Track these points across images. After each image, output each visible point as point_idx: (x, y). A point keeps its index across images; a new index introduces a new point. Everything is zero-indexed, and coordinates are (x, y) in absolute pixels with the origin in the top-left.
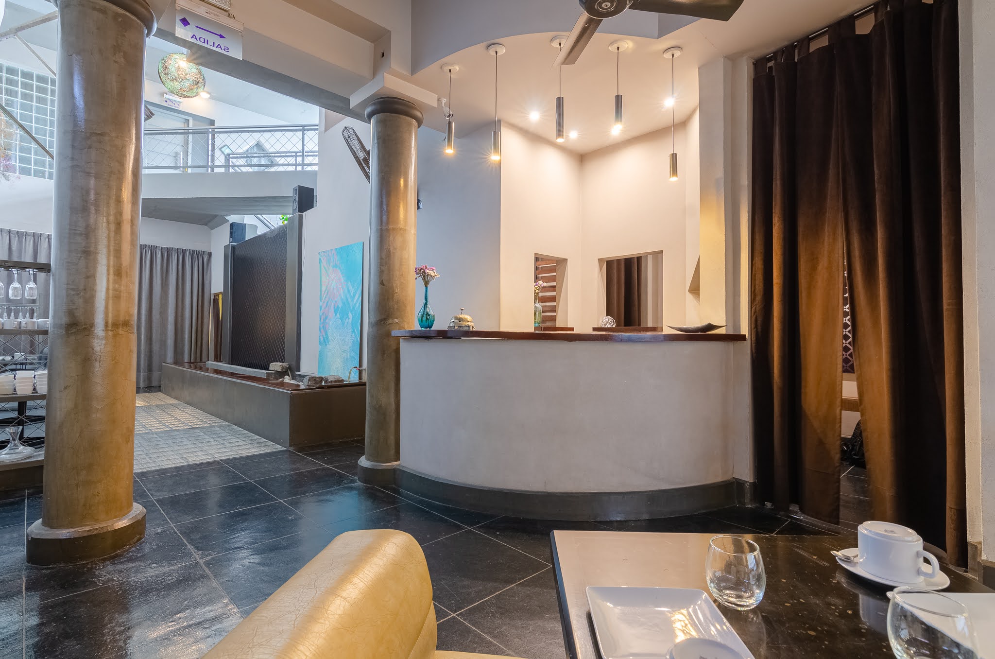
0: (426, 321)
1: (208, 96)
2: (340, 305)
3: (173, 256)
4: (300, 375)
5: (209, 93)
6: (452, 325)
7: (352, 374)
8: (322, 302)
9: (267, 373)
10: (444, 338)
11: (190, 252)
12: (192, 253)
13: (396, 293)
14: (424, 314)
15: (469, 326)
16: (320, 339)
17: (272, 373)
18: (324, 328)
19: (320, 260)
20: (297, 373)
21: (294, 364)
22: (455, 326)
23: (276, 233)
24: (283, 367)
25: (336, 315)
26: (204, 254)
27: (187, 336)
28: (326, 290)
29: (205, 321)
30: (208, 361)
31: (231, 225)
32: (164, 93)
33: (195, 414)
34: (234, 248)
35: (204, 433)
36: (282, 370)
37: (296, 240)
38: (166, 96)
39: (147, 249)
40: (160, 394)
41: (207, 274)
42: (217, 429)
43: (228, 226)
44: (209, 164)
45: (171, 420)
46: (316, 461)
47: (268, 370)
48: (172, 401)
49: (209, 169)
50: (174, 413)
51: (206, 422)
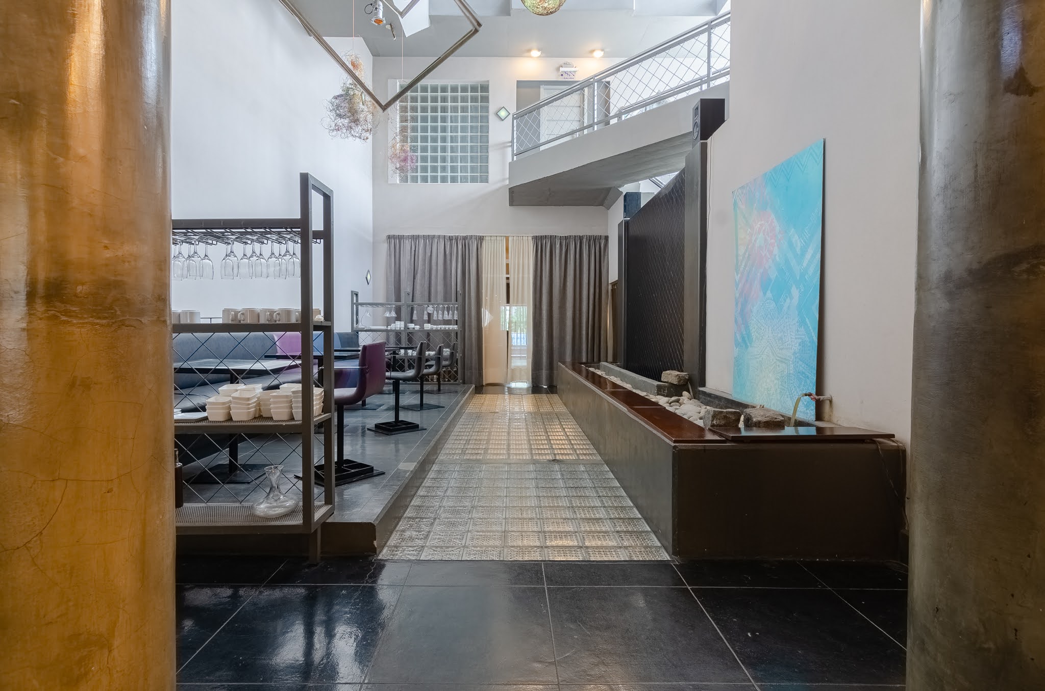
1: (602, 53)
2: (773, 274)
3: (571, 244)
4: (704, 393)
5: (602, 50)
7: (801, 407)
8: (739, 275)
9: (658, 386)
11: (586, 239)
12: (589, 238)
16: (735, 338)
17: (665, 387)
18: (743, 318)
19: (735, 204)
20: (701, 389)
21: (696, 373)
23: (672, 186)
24: (679, 378)
25: (765, 294)
26: (600, 238)
27: (584, 332)
28: (745, 253)
30: (601, 361)
31: (625, 196)
32: (560, 67)
33: (571, 434)
34: (627, 224)
35: (562, 475)
36: (679, 382)
37: (697, 185)
38: (562, 69)
39: (547, 241)
40: (555, 397)
41: (604, 261)
42: (582, 468)
43: (621, 199)
44: (596, 121)
45: (541, 440)
46: (725, 641)
47: (660, 381)
48: (561, 408)
49: (596, 126)
50: (551, 428)
51: (576, 451)
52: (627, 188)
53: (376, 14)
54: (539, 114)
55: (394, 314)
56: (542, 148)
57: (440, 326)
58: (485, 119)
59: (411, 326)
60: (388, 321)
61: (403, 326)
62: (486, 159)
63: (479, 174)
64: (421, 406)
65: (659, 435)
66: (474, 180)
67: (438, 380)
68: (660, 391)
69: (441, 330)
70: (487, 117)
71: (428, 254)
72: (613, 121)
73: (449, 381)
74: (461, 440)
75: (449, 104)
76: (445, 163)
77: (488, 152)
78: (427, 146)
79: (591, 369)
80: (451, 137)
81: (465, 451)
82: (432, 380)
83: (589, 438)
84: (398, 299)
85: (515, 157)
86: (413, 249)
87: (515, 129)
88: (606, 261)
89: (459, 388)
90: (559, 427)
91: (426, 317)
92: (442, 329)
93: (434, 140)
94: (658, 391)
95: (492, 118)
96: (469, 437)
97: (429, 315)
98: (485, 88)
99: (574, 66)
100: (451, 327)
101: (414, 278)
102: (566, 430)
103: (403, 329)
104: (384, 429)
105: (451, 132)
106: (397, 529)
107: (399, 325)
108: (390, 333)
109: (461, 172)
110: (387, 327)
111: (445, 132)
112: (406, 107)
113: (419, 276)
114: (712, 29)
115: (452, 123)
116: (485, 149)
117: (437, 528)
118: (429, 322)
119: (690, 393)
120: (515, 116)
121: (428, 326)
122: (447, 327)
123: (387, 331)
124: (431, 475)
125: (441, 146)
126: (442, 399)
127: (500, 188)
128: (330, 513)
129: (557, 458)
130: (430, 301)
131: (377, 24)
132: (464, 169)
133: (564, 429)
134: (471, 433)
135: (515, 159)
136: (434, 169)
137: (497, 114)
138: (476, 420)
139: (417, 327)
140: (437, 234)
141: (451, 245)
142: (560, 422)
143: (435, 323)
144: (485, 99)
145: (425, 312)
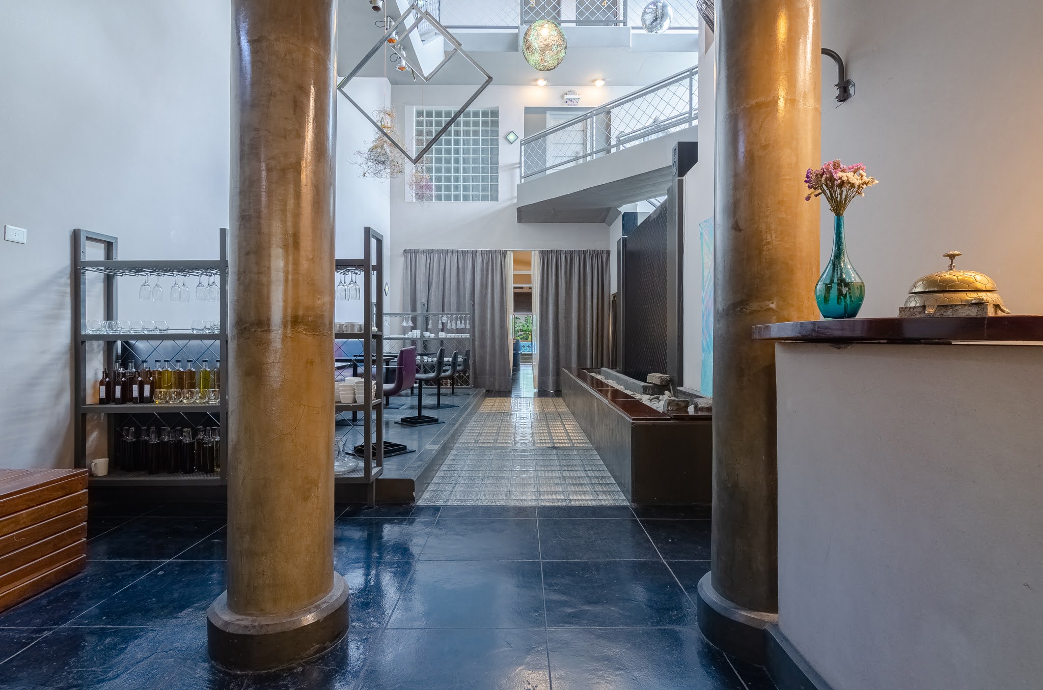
0: (839, 299)
1: (603, 83)
3: (575, 258)
4: (681, 391)
5: (603, 80)
6: (913, 304)
8: (705, 294)
9: (644, 386)
10: (893, 341)
11: (590, 253)
12: (592, 253)
13: (768, 243)
14: (832, 281)
15: (980, 304)
16: (703, 344)
17: (650, 387)
18: (706, 328)
19: (702, 233)
20: (679, 388)
21: (676, 379)
22: (924, 307)
23: (659, 212)
24: (662, 379)
26: (603, 253)
27: (588, 340)
28: (708, 275)
29: (606, 324)
30: (602, 366)
31: (623, 216)
32: (564, 95)
33: (569, 428)
34: (625, 241)
35: (558, 457)
36: (661, 383)
37: (675, 215)
38: (566, 97)
39: (553, 255)
40: (560, 400)
41: (606, 275)
42: (575, 452)
43: (620, 218)
44: (594, 150)
45: (543, 433)
46: (653, 543)
47: (646, 382)
48: (563, 409)
49: (594, 155)
50: (553, 425)
51: (572, 441)
52: (625, 208)
53: (400, 62)
54: (545, 141)
55: (410, 324)
56: (548, 172)
57: (453, 335)
58: (495, 142)
59: (427, 334)
60: (404, 330)
61: (419, 334)
62: (495, 179)
63: (489, 193)
64: (438, 406)
65: (625, 416)
66: (485, 198)
67: (452, 385)
68: (646, 391)
69: (454, 338)
70: (497, 140)
71: (442, 267)
72: (614, 150)
73: (461, 385)
74: (474, 433)
75: (462, 128)
76: (458, 182)
77: (497, 173)
78: (441, 167)
79: (593, 374)
80: (464, 159)
81: (478, 441)
82: (446, 384)
83: (585, 431)
84: (414, 309)
85: (523, 180)
86: (428, 263)
87: (523, 154)
88: (608, 275)
89: (470, 392)
90: (560, 423)
91: (440, 326)
92: (456, 337)
93: (448, 161)
94: (644, 390)
95: (502, 142)
96: (481, 431)
97: (443, 324)
98: (495, 113)
99: (578, 94)
100: (464, 336)
101: (429, 290)
102: (566, 425)
103: (419, 337)
104: (408, 422)
105: (464, 154)
106: (427, 489)
107: (416, 334)
108: (407, 341)
109: (473, 191)
110: (405, 335)
111: (458, 154)
112: (422, 131)
113: (433, 288)
114: (693, 75)
115: (465, 145)
116: (495, 169)
117: (458, 488)
118: (442, 330)
119: (671, 392)
120: (522, 142)
121: (442, 335)
122: (460, 335)
123: (404, 339)
124: (450, 457)
125: (454, 167)
126: (455, 400)
127: (509, 206)
128: (380, 473)
129: (556, 445)
130: (443, 311)
131: (400, 70)
132: (475, 188)
133: (564, 425)
134: (482, 428)
135: (523, 181)
136: (448, 188)
137: (506, 138)
138: (487, 418)
139: (433, 336)
140: (450, 248)
141: (464, 259)
142: (562, 420)
143: (450, 331)
144: (496, 124)
145: (440, 322)
